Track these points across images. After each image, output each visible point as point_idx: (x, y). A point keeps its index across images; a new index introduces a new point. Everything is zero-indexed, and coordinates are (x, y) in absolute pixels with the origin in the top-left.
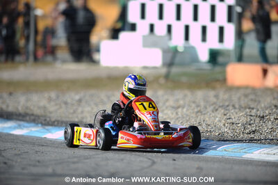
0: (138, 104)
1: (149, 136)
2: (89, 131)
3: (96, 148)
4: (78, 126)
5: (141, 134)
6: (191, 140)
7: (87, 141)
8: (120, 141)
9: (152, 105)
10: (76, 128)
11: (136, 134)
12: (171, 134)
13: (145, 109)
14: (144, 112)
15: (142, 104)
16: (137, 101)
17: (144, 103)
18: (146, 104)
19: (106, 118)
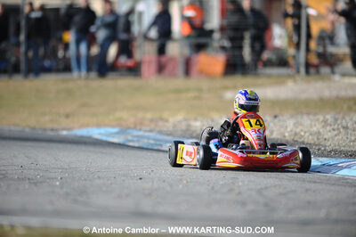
0: (244, 120)
1: (251, 155)
2: (191, 148)
3: (194, 167)
4: (183, 143)
5: (242, 152)
6: (298, 162)
7: (188, 159)
8: (219, 159)
9: (260, 122)
10: (180, 145)
11: (237, 152)
12: (276, 154)
13: (251, 126)
14: (249, 129)
15: (249, 121)
16: (244, 117)
17: (252, 120)
18: (253, 121)
19: (212, 135)
